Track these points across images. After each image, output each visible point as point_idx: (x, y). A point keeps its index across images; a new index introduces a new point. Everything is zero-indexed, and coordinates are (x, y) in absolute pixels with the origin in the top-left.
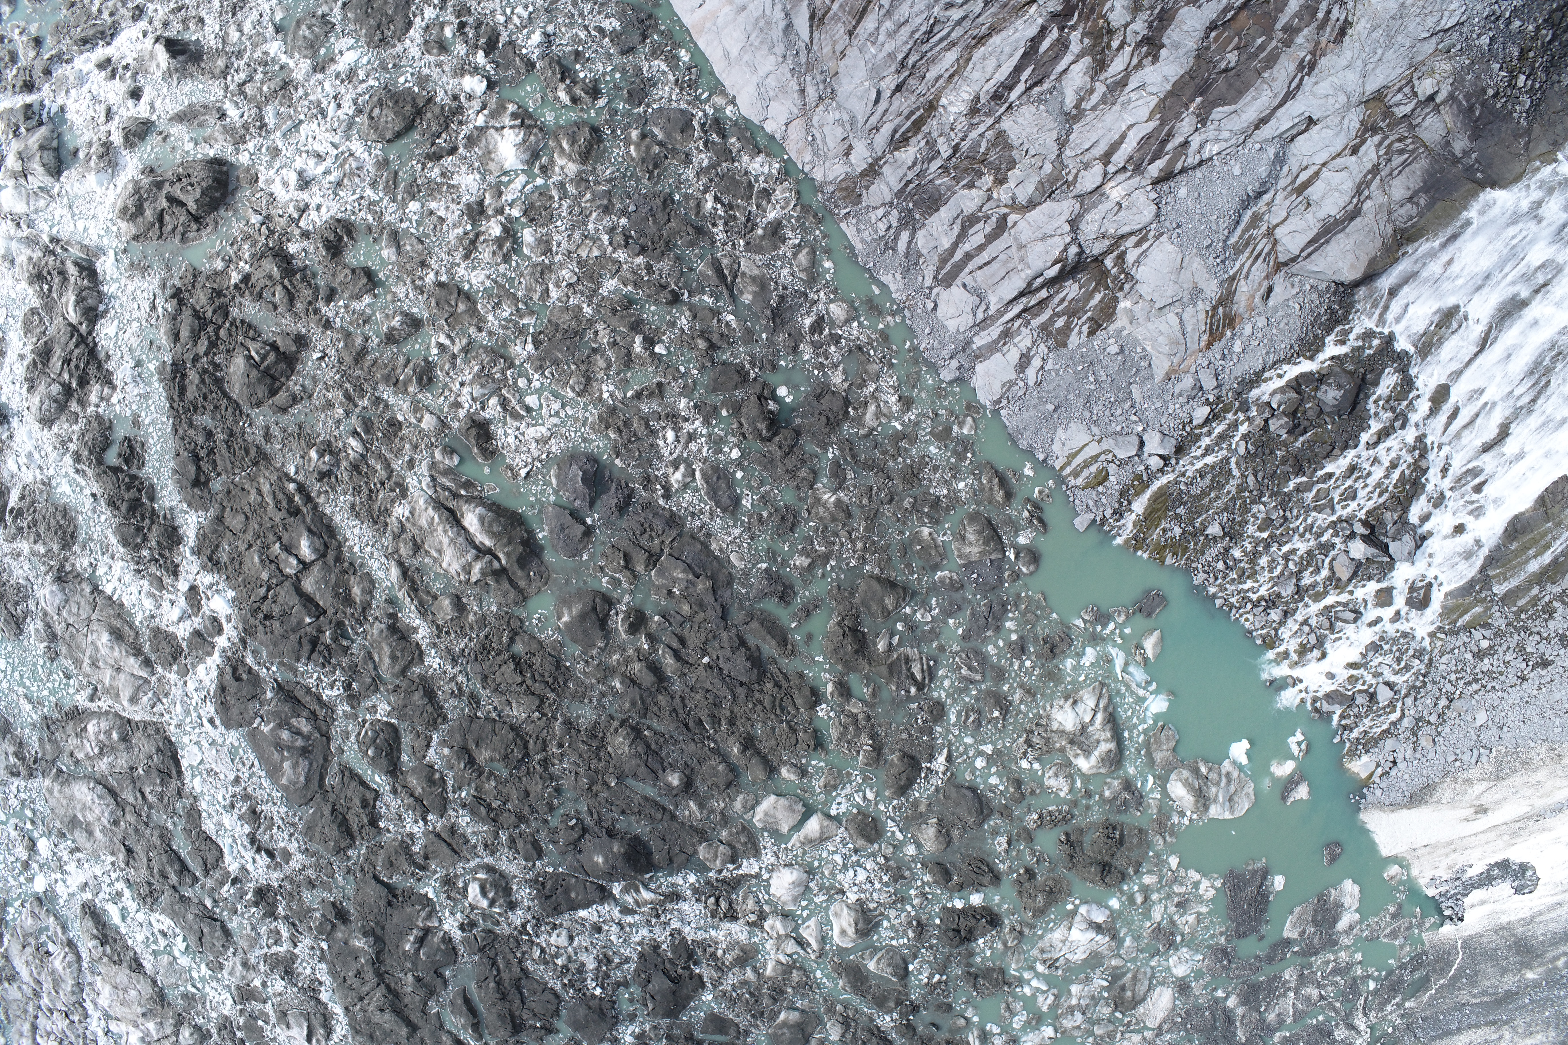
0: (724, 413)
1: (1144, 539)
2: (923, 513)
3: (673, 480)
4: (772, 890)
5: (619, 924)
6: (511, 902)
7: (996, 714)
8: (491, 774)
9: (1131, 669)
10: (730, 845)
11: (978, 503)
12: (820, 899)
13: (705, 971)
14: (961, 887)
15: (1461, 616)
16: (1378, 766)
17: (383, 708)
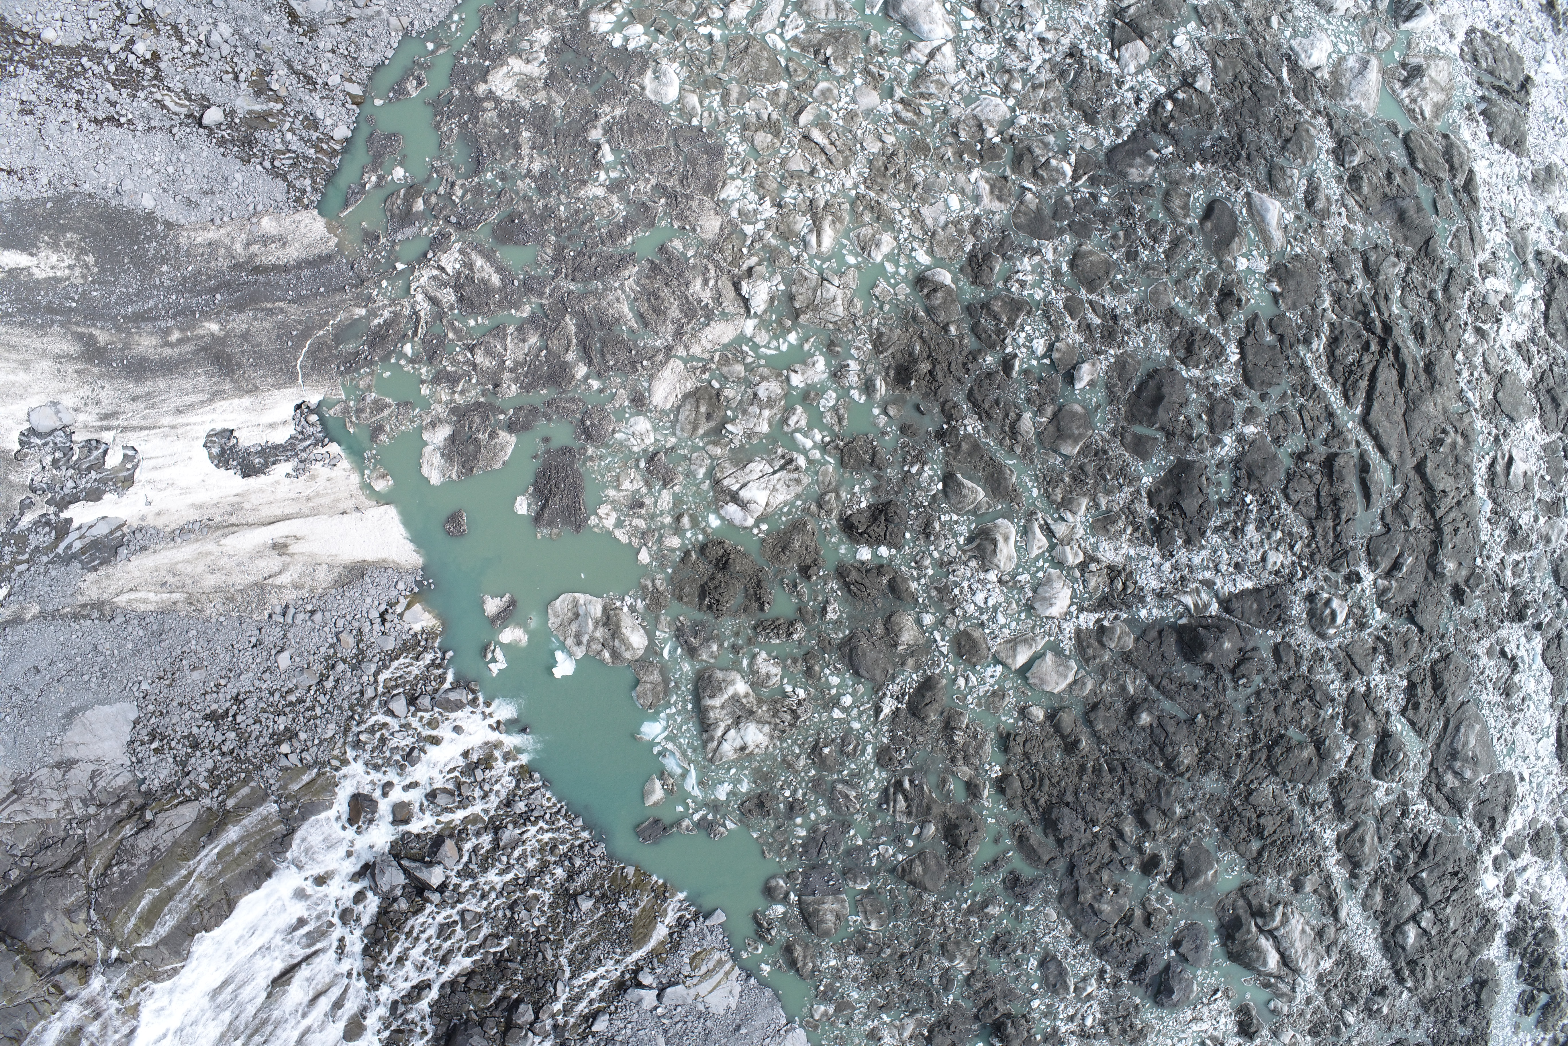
0: (1038, 1037)
1: (656, 897)
2: (874, 943)
3: (1095, 986)
4: (1069, 592)
5: (1218, 571)
6: (1311, 602)
7: (826, 751)
8: (1303, 731)
9: (679, 771)
10: (1103, 645)
11: (818, 945)
12: (1024, 578)
13: (1145, 510)
14: (880, 569)
15: (313, 781)
16: (401, 615)
17: (1379, 794)
